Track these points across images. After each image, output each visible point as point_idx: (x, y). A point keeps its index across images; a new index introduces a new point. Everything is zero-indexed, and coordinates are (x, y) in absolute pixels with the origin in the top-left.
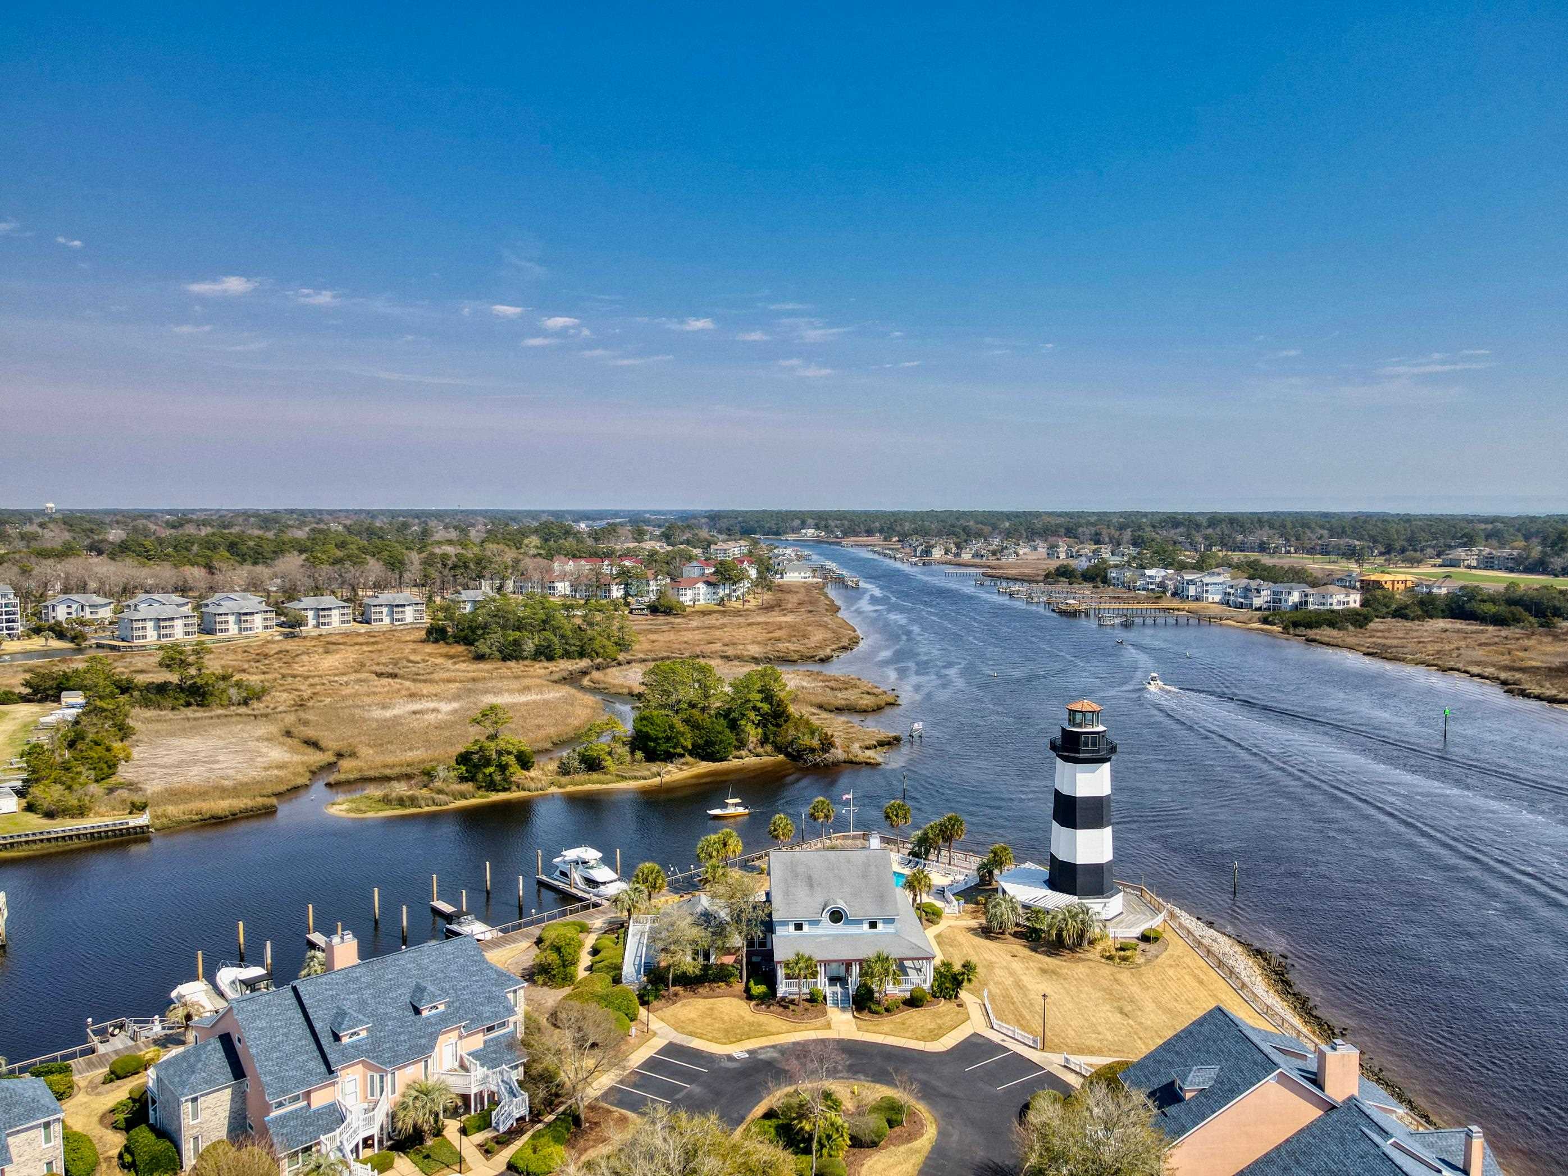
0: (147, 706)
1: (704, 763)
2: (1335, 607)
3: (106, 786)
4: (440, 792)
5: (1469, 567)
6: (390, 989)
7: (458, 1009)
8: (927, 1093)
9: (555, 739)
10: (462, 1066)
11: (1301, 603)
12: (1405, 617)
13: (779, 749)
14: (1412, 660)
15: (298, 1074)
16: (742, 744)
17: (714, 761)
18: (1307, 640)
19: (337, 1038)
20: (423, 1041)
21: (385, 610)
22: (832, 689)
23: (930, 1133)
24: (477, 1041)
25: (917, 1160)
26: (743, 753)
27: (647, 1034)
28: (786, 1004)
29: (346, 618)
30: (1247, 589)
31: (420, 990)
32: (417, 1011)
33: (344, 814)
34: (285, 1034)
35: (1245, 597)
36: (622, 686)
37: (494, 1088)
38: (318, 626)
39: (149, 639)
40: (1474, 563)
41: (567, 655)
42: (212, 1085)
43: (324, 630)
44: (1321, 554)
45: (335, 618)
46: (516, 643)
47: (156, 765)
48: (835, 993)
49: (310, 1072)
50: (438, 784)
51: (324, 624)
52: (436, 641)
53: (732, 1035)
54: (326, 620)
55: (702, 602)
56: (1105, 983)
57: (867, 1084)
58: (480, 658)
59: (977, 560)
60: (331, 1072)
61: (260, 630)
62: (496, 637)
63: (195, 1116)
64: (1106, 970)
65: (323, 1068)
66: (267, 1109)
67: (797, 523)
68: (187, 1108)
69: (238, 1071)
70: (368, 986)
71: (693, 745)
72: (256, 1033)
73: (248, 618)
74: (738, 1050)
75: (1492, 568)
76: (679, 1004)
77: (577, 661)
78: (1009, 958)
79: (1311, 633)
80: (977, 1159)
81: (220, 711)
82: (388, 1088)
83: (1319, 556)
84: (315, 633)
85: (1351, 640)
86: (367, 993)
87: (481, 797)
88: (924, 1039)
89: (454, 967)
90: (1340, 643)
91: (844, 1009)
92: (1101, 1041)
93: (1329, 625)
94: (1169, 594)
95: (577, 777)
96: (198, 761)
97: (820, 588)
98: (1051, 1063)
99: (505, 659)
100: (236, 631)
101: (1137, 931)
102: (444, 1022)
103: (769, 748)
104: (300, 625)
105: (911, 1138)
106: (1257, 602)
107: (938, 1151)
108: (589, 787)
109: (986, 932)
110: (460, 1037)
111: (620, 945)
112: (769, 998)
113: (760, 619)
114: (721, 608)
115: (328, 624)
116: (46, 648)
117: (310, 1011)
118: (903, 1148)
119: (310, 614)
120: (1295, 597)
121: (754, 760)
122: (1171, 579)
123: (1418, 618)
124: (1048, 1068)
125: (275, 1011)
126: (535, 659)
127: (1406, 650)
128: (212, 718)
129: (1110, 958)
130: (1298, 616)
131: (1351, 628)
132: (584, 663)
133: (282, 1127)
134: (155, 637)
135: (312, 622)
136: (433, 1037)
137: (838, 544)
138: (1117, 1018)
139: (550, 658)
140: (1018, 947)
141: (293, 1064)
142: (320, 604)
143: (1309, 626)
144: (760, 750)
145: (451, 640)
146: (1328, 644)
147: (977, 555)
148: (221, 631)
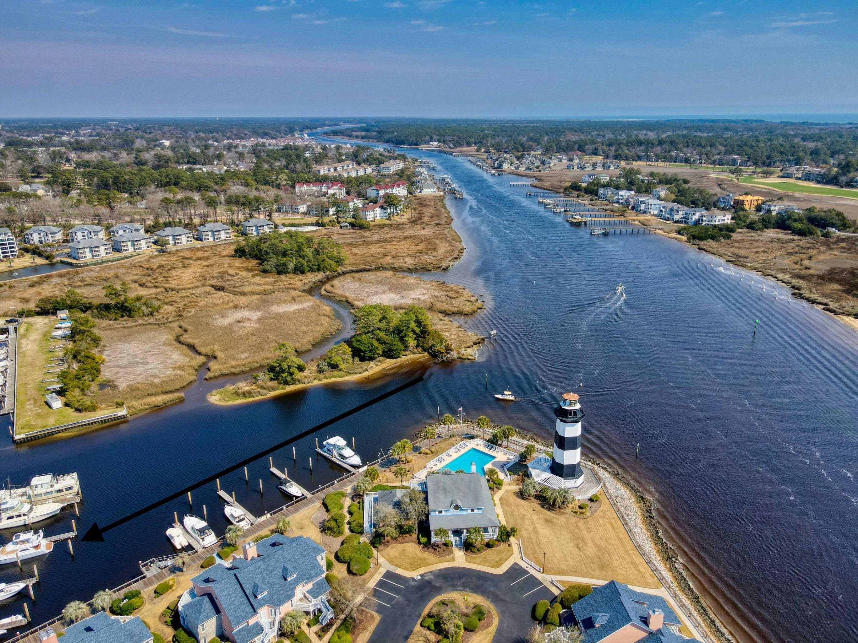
0: (102, 318)
1: (388, 360)
2: (717, 223)
3: (98, 383)
4: (262, 387)
5: (797, 178)
6: (273, 571)
7: (301, 575)
8: (495, 599)
9: (313, 342)
10: (305, 596)
11: (699, 219)
12: (753, 229)
13: (424, 350)
14: (750, 267)
15: (243, 614)
16: (406, 348)
17: (393, 358)
18: (699, 249)
19: (256, 597)
20: (290, 593)
21: (210, 233)
22: (451, 298)
23: (496, 622)
24: (310, 586)
25: (490, 637)
26: (407, 353)
27: (378, 565)
28: (435, 547)
29: (189, 239)
30: (672, 210)
31: (285, 569)
32: (286, 579)
33: (217, 403)
34: (235, 597)
35: (671, 215)
36: (342, 296)
37: (319, 607)
38: (175, 244)
39: (88, 258)
40: (800, 176)
41: (312, 270)
42: (208, 617)
43: (179, 247)
44: (719, 164)
45: (184, 239)
46: (285, 265)
47: (118, 366)
48: (456, 541)
49: (247, 613)
50: (260, 382)
51: (178, 243)
52: (240, 257)
53: (414, 566)
54: (179, 241)
55: (379, 218)
56: (572, 528)
57: (470, 594)
58: (265, 271)
59: (528, 172)
60: (255, 611)
61: (145, 248)
62: (273, 261)
63: (203, 630)
64: (573, 520)
65: (252, 610)
66: (233, 629)
67: (427, 138)
68: (200, 627)
69: (218, 611)
70: (265, 570)
71: (383, 352)
72: (224, 598)
73: (138, 243)
74: (416, 575)
75: (809, 180)
76: (390, 547)
77: (317, 273)
78: (532, 512)
79: (702, 244)
80: (514, 637)
81: (140, 322)
82: (278, 614)
83: (718, 166)
84: (174, 249)
85: (722, 250)
86: (264, 574)
87: (282, 389)
88: (493, 567)
89: (297, 553)
90: (716, 252)
91: (460, 549)
92: (567, 566)
93: (711, 239)
94: (630, 207)
95: (327, 374)
96: (138, 363)
97: (441, 199)
98: (546, 581)
99: (279, 273)
100: (133, 250)
101: (588, 496)
102: (297, 582)
103: (420, 349)
104: (166, 244)
105: (488, 626)
106: (677, 217)
107: (499, 632)
108: (333, 380)
109: (521, 495)
110: (303, 586)
111: (361, 510)
112: (428, 545)
113: (410, 232)
114: (389, 222)
115: (180, 243)
116: (34, 264)
117: (243, 586)
118: (485, 631)
119: (170, 238)
120: (697, 216)
121: (413, 356)
122: (632, 198)
123: (760, 229)
124: (545, 584)
125: (229, 586)
126: (294, 273)
127: (748, 260)
128: (136, 326)
129: (575, 512)
130: (697, 229)
131: (723, 240)
132: (320, 276)
133: (240, 635)
134: (91, 257)
135: (172, 242)
136: (294, 590)
137: (451, 153)
138: (575, 551)
139: (303, 273)
140: (535, 504)
141: (240, 610)
142: (175, 232)
143: (701, 239)
144: (415, 350)
145: (248, 256)
146: (709, 252)
147: (528, 168)
148: (125, 250)
